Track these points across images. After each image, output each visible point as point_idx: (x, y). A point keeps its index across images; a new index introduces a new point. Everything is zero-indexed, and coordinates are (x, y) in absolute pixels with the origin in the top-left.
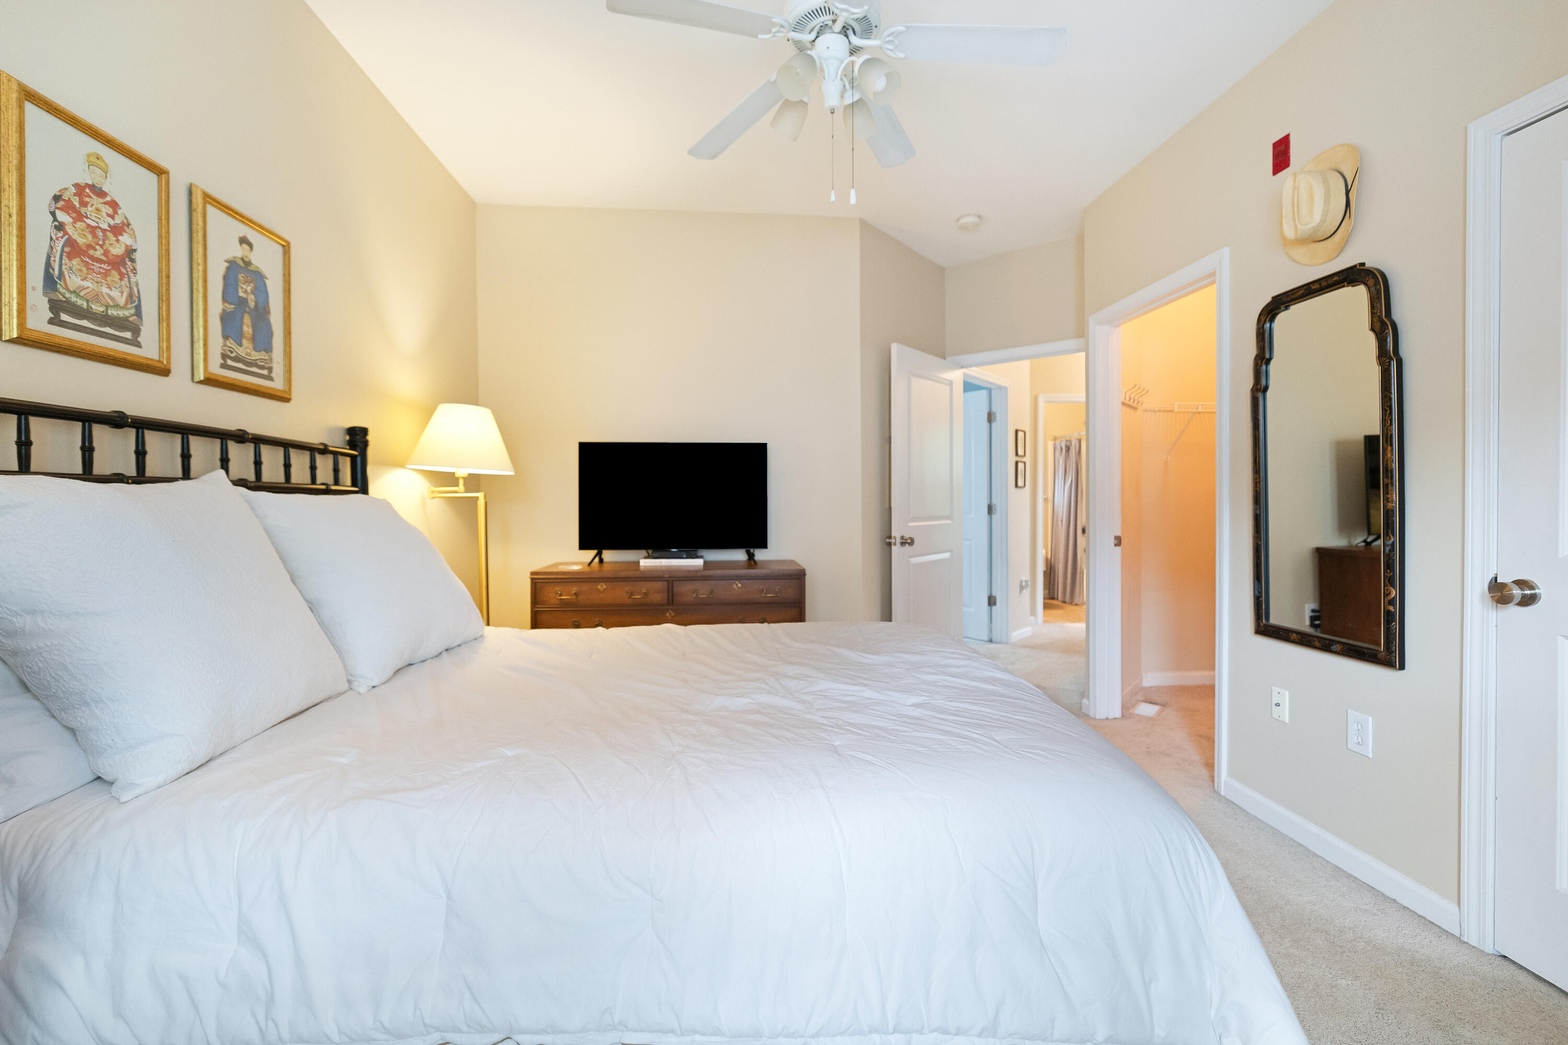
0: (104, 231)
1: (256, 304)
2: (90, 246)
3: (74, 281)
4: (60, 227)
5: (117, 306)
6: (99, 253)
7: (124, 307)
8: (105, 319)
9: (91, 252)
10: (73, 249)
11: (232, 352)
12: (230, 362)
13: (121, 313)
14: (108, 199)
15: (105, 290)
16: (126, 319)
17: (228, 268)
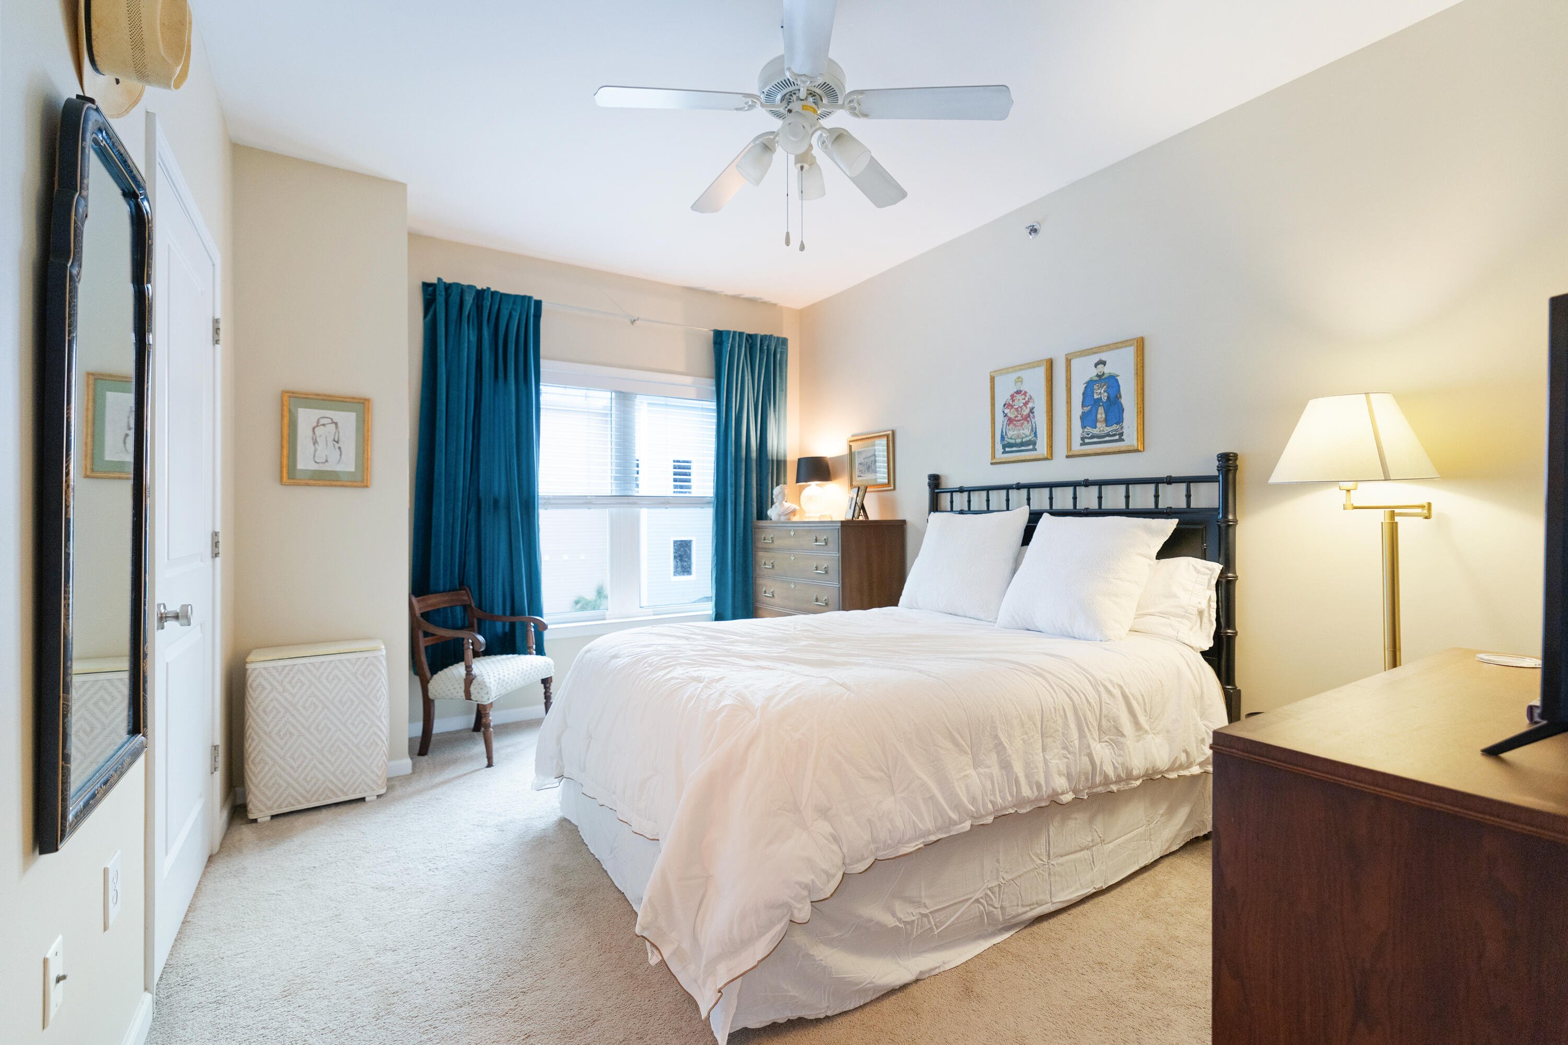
0: (1021, 407)
1: (1108, 397)
2: (1016, 417)
3: (1010, 434)
4: (1006, 415)
5: (1026, 436)
6: (1019, 418)
7: (1030, 435)
8: (1022, 444)
9: (1017, 419)
10: (1010, 421)
11: (1088, 434)
12: (1087, 441)
13: (1028, 439)
14: (1023, 392)
15: (1022, 432)
16: (1030, 440)
17: (1086, 387)
